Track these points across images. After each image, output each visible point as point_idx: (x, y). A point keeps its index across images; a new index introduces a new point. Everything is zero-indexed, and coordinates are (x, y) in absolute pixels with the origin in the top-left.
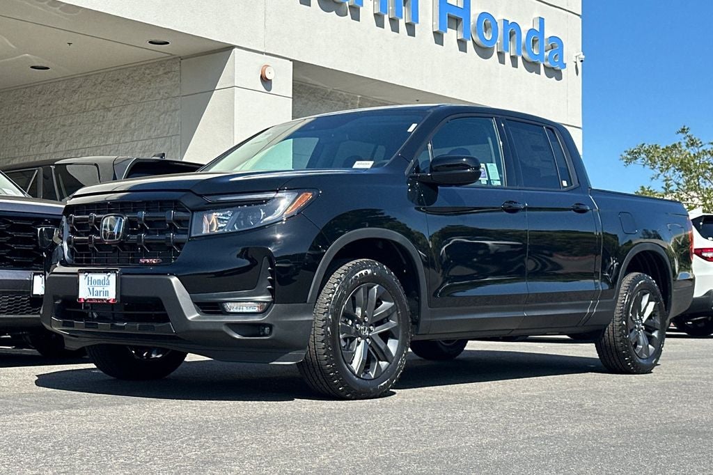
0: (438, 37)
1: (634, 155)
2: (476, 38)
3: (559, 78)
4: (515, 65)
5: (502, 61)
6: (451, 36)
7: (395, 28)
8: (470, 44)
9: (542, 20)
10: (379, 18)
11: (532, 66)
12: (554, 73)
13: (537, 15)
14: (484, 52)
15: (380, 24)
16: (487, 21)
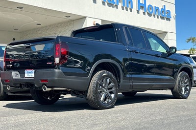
0: (138, 12)
1: (189, 40)
2: (148, 12)
3: (169, 20)
4: (158, 18)
5: (155, 17)
6: (141, 11)
7: (127, 10)
8: (146, 13)
9: (165, 6)
10: (123, 8)
11: (162, 18)
12: (168, 19)
13: (163, 5)
14: (150, 15)
15: (123, 9)
16: (150, 7)
